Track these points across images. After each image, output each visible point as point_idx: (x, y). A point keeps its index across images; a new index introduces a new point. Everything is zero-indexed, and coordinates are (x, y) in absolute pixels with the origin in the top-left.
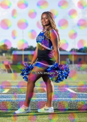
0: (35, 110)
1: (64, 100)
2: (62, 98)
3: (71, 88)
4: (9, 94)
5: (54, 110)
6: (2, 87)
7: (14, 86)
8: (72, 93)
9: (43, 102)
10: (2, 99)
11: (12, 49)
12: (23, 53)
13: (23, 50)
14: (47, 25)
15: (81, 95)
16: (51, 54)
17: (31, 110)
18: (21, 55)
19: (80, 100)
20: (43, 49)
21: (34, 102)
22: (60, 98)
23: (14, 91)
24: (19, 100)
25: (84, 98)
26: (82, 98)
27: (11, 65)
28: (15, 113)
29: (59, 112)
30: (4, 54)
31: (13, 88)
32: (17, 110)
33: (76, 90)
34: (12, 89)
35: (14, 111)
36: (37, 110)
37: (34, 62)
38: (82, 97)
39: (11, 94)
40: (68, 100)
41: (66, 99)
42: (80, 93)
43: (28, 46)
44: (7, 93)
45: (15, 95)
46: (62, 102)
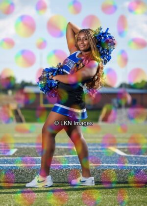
1: (106, 167)
2: (103, 163)
3: (119, 147)
4: (16, 156)
7: (26, 144)
9: (72, 170)
10: (4, 165)
15: (134, 159)
19: (131, 167)
21: (57, 170)
22: (99, 163)
23: (24, 151)
24: (32, 166)
25: (138, 163)
26: (136, 164)
27: (21, 109)
31: (24, 148)
33: (126, 150)
34: (21, 148)
38: (135, 162)
39: (19, 157)
40: (113, 166)
41: (109, 165)
42: (132, 155)
44: (14, 155)
45: (27, 159)
46: (103, 170)
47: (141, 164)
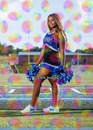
0: (41, 110)
1: (69, 100)
2: (67, 98)
3: (76, 88)
4: (15, 94)
5: (59, 110)
6: (8, 87)
7: (20, 86)
8: (77, 93)
9: (49, 102)
10: (8, 99)
11: (18, 50)
12: (29, 54)
13: (29, 51)
14: (54, 27)
15: (86, 95)
16: (58, 55)
17: (37, 109)
18: (27, 56)
19: (84, 100)
20: (50, 51)
21: (40, 102)
22: (65, 98)
23: (20, 91)
24: (24, 100)
25: (88, 98)
26: (87, 98)
27: (17, 65)
28: (21, 113)
29: (64, 112)
30: (10, 55)
31: (19, 89)
32: (23, 110)
33: (81, 90)
34: (17, 89)
35: (20, 111)
36: (42, 109)
37: (39, 63)
38: (87, 97)
39: (16, 94)
40: (73, 100)
41: (71, 99)
42: (85, 93)
43: (34, 47)
44: (13, 93)
45: (21, 95)
46: (67, 102)
47: (90, 98)
